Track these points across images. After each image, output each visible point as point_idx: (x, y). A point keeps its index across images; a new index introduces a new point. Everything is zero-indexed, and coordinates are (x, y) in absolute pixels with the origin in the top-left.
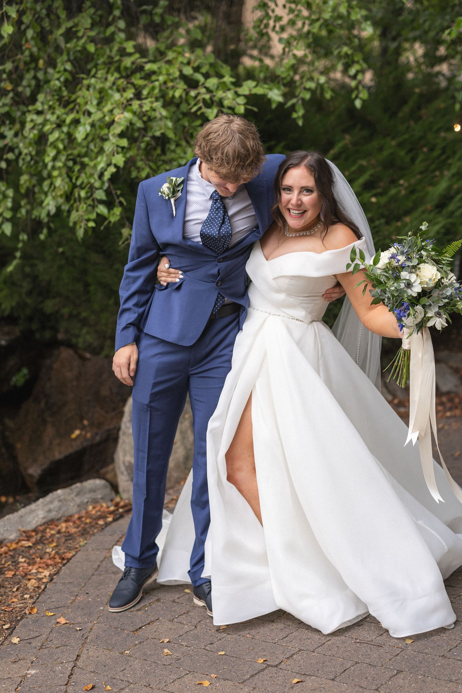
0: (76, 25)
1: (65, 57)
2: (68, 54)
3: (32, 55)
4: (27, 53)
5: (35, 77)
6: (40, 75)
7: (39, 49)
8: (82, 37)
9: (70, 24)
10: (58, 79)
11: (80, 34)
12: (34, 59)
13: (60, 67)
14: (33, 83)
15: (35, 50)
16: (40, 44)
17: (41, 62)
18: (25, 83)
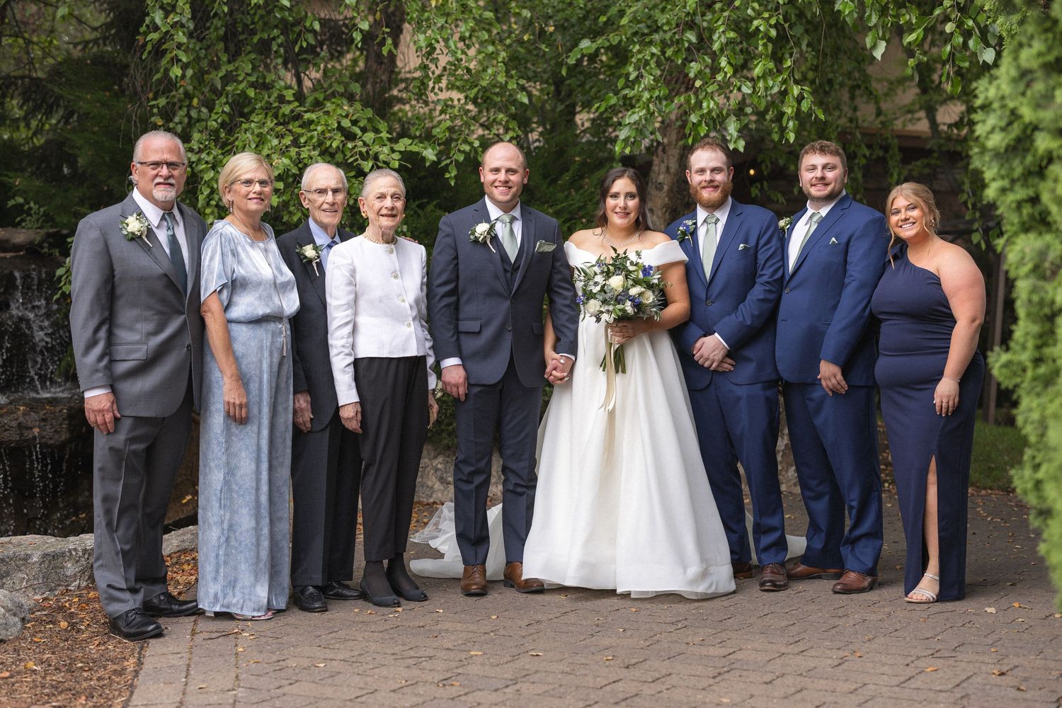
0: (237, 69)
1: (223, 100)
2: (227, 97)
3: (187, 94)
4: (181, 90)
5: (188, 115)
6: (194, 114)
7: (194, 88)
8: (242, 82)
9: (230, 67)
10: (215, 120)
11: (240, 78)
12: (188, 96)
13: (218, 109)
14: (186, 120)
15: (190, 88)
16: (196, 84)
17: (195, 101)
18: (177, 119)
